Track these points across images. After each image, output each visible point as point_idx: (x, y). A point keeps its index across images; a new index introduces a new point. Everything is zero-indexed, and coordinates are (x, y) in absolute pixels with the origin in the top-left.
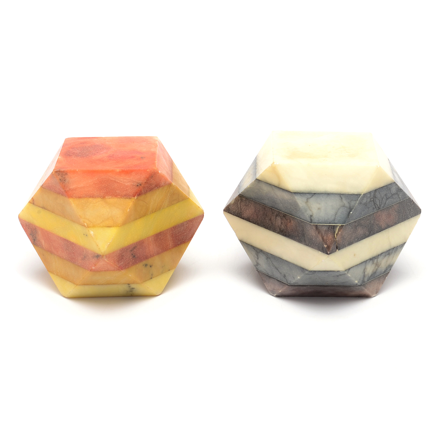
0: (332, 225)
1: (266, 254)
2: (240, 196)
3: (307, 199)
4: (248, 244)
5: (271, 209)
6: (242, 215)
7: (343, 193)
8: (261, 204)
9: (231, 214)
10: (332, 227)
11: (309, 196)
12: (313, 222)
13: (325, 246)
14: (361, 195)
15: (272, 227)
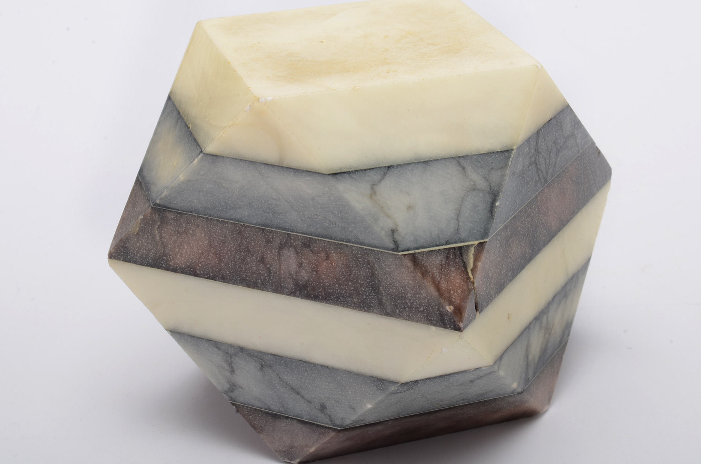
0: (454, 248)
1: (256, 357)
2: (158, 210)
3: (373, 186)
4: (198, 338)
5: (263, 230)
6: (171, 260)
7: (464, 154)
8: (226, 223)
9: (135, 262)
10: (455, 253)
11: (375, 176)
12: (401, 247)
13: (449, 309)
14: (512, 150)
15: (270, 279)
